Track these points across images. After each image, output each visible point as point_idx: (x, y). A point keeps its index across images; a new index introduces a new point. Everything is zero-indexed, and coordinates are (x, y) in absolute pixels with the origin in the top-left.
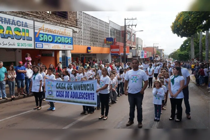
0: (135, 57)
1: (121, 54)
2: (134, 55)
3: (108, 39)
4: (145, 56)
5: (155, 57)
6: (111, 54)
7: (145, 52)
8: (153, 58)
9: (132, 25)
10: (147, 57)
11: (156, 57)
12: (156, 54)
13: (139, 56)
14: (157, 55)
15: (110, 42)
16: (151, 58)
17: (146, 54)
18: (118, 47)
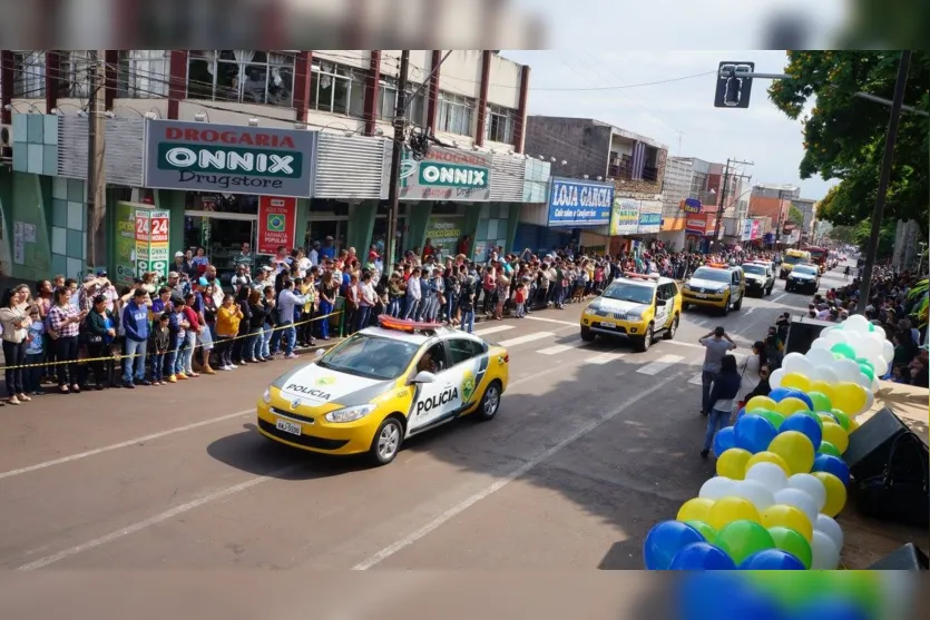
0: (732, 236)
1: (710, 232)
2: (730, 233)
3: (690, 202)
4: (753, 235)
5: (780, 233)
6: (687, 231)
7: (756, 222)
8: (774, 237)
9: (742, 176)
10: (757, 237)
11: (787, 232)
12: (787, 223)
13: (740, 237)
14: (787, 227)
15: (692, 210)
16: (768, 236)
17: (756, 227)
18: (704, 217)
